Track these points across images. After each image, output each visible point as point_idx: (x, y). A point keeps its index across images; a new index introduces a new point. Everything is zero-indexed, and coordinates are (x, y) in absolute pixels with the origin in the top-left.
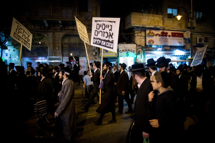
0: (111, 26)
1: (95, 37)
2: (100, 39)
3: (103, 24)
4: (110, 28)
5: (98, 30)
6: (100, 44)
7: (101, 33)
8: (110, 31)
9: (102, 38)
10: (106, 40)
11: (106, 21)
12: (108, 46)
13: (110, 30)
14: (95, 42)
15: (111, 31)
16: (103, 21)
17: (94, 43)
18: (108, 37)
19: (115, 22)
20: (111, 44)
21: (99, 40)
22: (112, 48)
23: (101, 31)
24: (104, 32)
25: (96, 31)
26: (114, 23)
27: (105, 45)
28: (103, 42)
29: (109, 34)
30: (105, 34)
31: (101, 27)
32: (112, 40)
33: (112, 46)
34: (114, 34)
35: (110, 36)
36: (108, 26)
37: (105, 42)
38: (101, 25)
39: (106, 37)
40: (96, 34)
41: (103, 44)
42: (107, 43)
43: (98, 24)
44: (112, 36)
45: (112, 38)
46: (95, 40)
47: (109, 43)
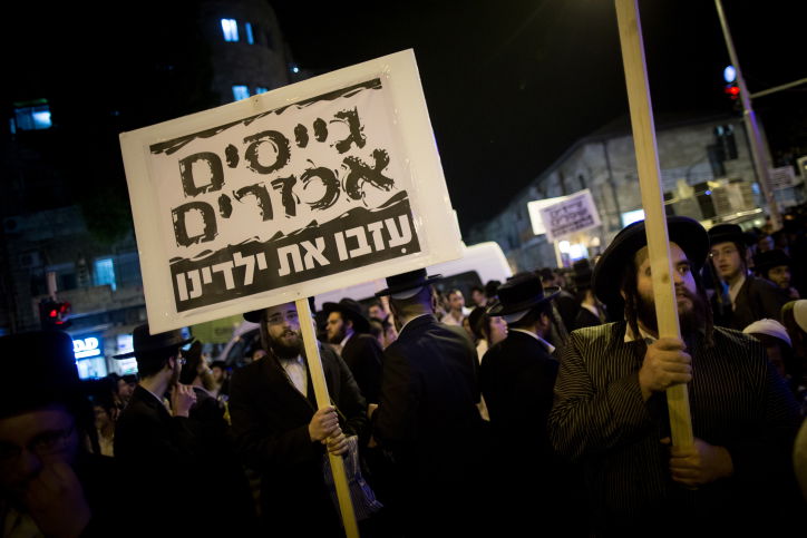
0: (353, 118)
1: (191, 253)
2: (249, 248)
3: (256, 139)
4: (340, 131)
5: (212, 199)
6: (266, 281)
7: (251, 201)
8: (354, 151)
9: (265, 232)
10: (320, 222)
11: (279, 112)
12: (364, 249)
13: (342, 147)
14: (197, 292)
15: (361, 144)
16: (248, 121)
18: (344, 195)
19: (374, 84)
20: (390, 223)
21: (239, 259)
22: (413, 247)
23: (242, 192)
25: (181, 211)
26: (365, 92)
27: (324, 262)
28: (289, 256)
29: (349, 171)
30: (297, 190)
31: (243, 163)
32: (393, 192)
33: (401, 235)
34: (391, 154)
35: (360, 181)
36: (311, 132)
37: (320, 241)
38: (232, 153)
39: (315, 206)
40: (191, 234)
41: (299, 268)
42: (339, 237)
43: (195, 158)
44: (384, 173)
45: (384, 182)
46: (194, 275)
47: (371, 227)
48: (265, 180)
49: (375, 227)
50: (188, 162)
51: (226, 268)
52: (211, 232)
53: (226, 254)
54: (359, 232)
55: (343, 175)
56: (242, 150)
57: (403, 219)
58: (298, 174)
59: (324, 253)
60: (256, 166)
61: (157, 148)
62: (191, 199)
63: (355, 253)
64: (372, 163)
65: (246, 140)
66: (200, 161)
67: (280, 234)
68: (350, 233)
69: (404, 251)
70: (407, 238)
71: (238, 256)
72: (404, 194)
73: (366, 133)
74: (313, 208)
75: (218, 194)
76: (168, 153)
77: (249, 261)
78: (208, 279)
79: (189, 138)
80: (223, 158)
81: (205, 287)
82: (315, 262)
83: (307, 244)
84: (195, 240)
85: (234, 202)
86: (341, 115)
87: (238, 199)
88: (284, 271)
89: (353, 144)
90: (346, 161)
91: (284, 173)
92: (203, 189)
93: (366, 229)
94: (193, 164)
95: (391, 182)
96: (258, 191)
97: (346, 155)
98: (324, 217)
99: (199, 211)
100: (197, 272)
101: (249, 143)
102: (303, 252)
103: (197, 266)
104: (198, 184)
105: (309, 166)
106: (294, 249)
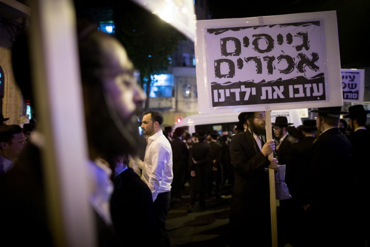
0: (305, 37)
1: (222, 81)
2: (249, 84)
3: (258, 37)
4: (298, 41)
5: (234, 59)
6: (254, 100)
7: (253, 64)
8: (303, 51)
9: (257, 79)
10: (283, 79)
11: (271, 26)
12: (301, 94)
13: (299, 48)
14: (222, 99)
15: (307, 49)
16: (255, 27)
17: (215, 104)
18: (296, 69)
19: (317, 23)
20: (315, 85)
21: (243, 88)
22: (323, 98)
23: (249, 59)
24: (272, 59)
25: (219, 62)
26: (313, 26)
27: (282, 96)
28: (267, 91)
29: (300, 59)
30: (275, 63)
31: (251, 46)
32: (318, 72)
33: (318, 92)
34: (320, 55)
35: (304, 65)
36: (285, 39)
37: (282, 88)
38: (246, 40)
39: (282, 72)
40: (222, 73)
41: (270, 97)
42: (291, 87)
43: (228, 39)
44: (315, 63)
45: (315, 68)
46: (221, 91)
47: (306, 86)
48: (261, 56)
49: (308, 86)
50: (225, 40)
51: (237, 91)
52: (232, 74)
53: (238, 85)
54: (300, 87)
55: (297, 61)
56: (251, 40)
57: (321, 85)
58: (276, 56)
59: (283, 93)
60: (257, 48)
61: (210, 31)
62: (224, 57)
63: (297, 96)
64: (311, 58)
65: (253, 36)
66: (230, 41)
67: (264, 81)
68: (296, 86)
69: (318, 98)
70: (321, 93)
71: (243, 87)
72: (323, 74)
73: (310, 44)
74: (281, 72)
75: (237, 58)
76: (216, 34)
77: (248, 90)
78: (228, 95)
79: (226, 29)
80: (242, 42)
81: (226, 97)
82: (278, 96)
83: (276, 88)
84: (224, 76)
85: (244, 63)
86: (300, 34)
87: (247, 62)
88: (263, 97)
89: (304, 48)
90: (299, 55)
91: (270, 54)
92: (230, 54)
93: (304, 86)
94: (227, 42)
95: (318, 68)
96: (257, 60)
97: (300, 52)
98: (285, 77)
99: (227, 63)
100: (223, 90)
101: (255, 38)
102: (273, 91)
103: (224, 88)
104: (228, 51)
105: (282, 53)
106: (269, 89)
